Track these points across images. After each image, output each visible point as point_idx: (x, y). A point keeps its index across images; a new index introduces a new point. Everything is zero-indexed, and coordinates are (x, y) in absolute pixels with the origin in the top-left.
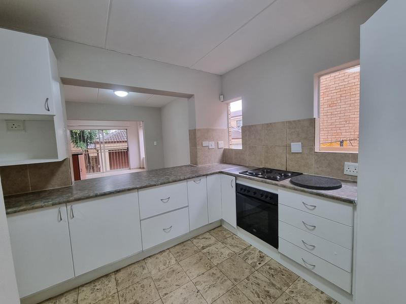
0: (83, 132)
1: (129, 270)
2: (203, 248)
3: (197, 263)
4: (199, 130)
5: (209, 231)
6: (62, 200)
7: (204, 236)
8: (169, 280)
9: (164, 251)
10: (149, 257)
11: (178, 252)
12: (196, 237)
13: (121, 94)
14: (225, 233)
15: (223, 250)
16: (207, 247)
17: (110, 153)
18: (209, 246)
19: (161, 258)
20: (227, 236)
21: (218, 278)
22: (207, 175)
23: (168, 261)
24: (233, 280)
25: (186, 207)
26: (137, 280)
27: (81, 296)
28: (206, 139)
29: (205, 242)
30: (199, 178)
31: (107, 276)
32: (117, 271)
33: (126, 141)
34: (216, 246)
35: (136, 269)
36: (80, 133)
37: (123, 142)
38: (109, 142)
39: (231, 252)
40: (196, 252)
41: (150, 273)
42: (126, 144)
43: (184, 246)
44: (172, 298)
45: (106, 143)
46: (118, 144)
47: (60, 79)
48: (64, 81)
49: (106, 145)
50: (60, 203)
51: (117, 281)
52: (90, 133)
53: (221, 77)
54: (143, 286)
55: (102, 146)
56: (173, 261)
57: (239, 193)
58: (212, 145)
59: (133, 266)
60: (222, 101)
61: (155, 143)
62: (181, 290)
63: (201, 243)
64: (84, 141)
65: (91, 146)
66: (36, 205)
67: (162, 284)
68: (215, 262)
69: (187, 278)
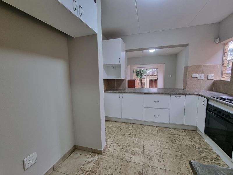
0: (140, 70)
1: (138, 125)
2: (175, 134)
3: (167, 137)
4: (190, 67)
5: (185, 130)
6: (121, 92)
7: (179, 130)
8: (150, 136)
9: (154, 126)
10: (147, 125)
11: (160, 130)
12: (174, 128)
13: (152, 51)
14: (196, 135)
15: (187, 141)
16: (177, 135)
17: (150, 81)
18: (180, 135)
19: (151, 128)
20: (196, 137)
21: (174, 148)
22: (186, 95)
23: (153, 130)
24: (182, 154)
25: (169, 109)
26: (139, 129)
27: (122, 125)
28: (196, 73)
29: (178, 132)
30: (180, 95)
31: (131, 123)
32: (134, 124)
33: (157, 75)
34: (184, 137)
35: (140, 126)
36: (139, 71)
37: (156, 75)
38: (149, 76)
39: (193, 144)
40: (169, 134)
41: (144, 130)
42: (157, 77)
43: (165, 129)
44: (148, 141)
45: (147, 76)
46: (153, 77)
47: (125, 51)
48: (127, 51)
49: (147, 77)
50: (119, 92)
51: (133, 126)
52: (143, 71)
53: (219, 24)
54: (140, 132)
55: (146, 77)
56: (156, 131)
57: (208, 110)
58: (202, 77)
59: (140, 125)
60: (218, 43)
61: (170, 76)
62: (153, 141)
63: (175, 132)
64: (140, 75)
65: (143, 77)
66: (115, 91)
67: (147, 135)
68: (177, 142)
69: (158, 139)
